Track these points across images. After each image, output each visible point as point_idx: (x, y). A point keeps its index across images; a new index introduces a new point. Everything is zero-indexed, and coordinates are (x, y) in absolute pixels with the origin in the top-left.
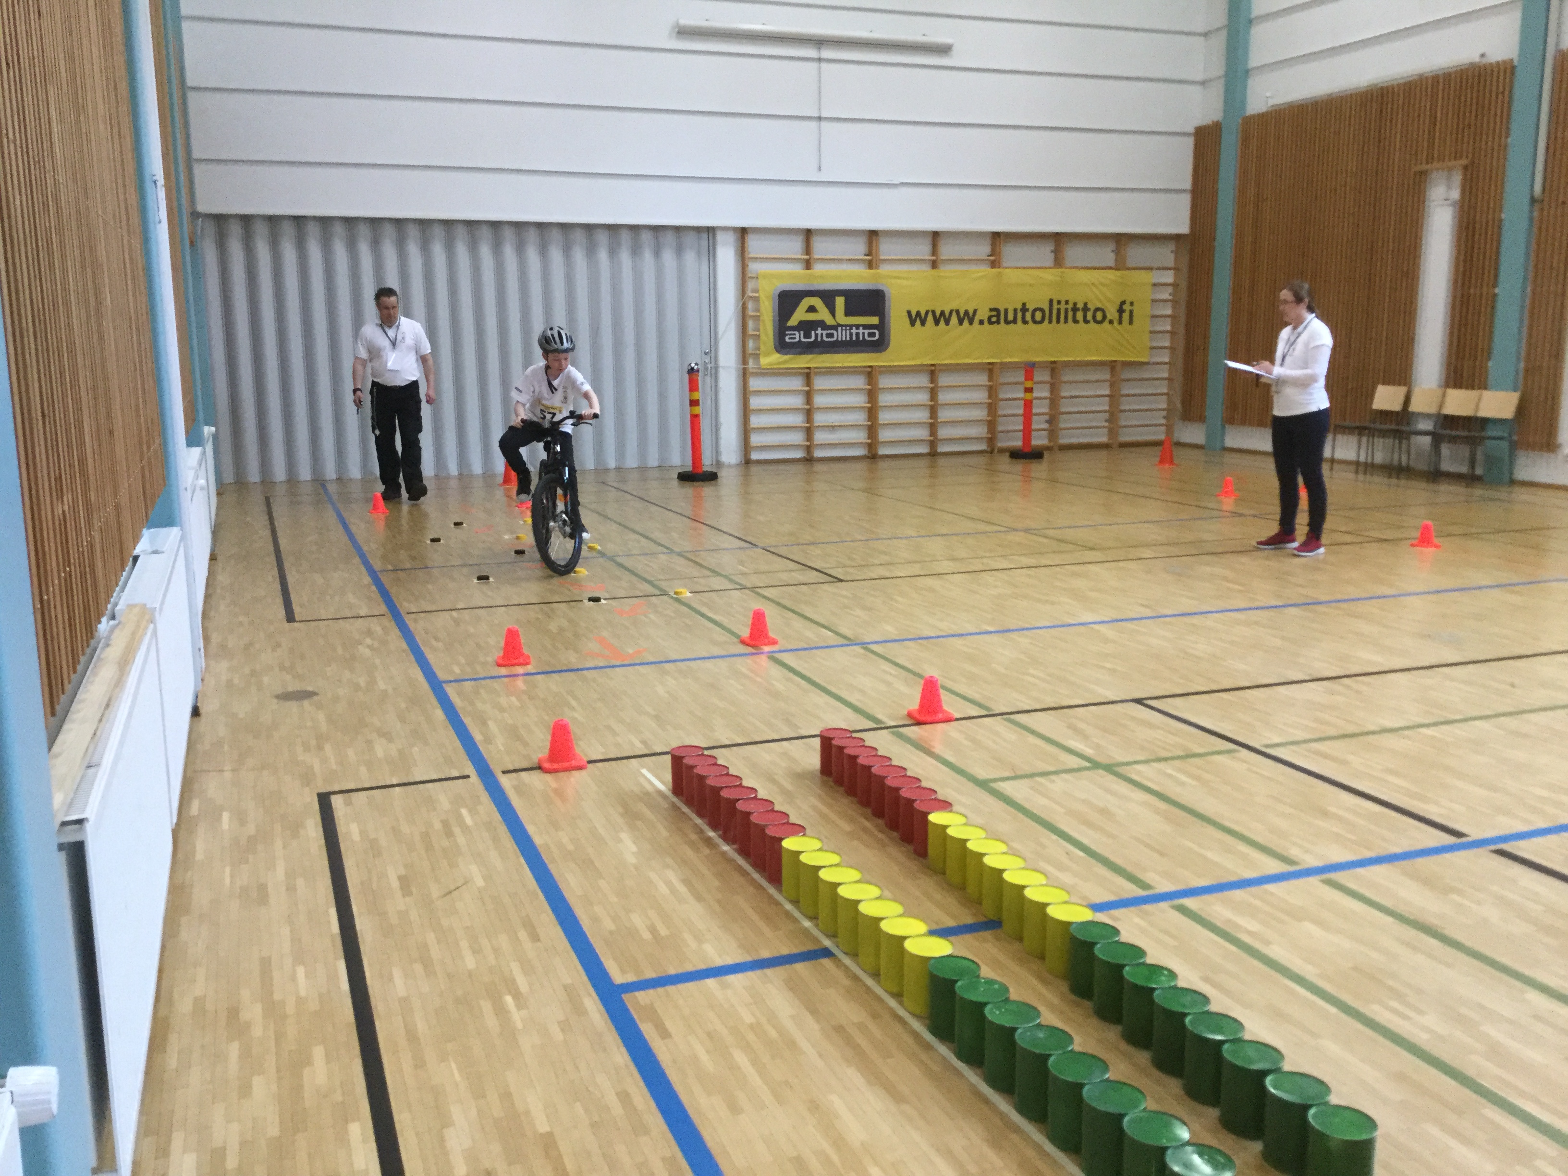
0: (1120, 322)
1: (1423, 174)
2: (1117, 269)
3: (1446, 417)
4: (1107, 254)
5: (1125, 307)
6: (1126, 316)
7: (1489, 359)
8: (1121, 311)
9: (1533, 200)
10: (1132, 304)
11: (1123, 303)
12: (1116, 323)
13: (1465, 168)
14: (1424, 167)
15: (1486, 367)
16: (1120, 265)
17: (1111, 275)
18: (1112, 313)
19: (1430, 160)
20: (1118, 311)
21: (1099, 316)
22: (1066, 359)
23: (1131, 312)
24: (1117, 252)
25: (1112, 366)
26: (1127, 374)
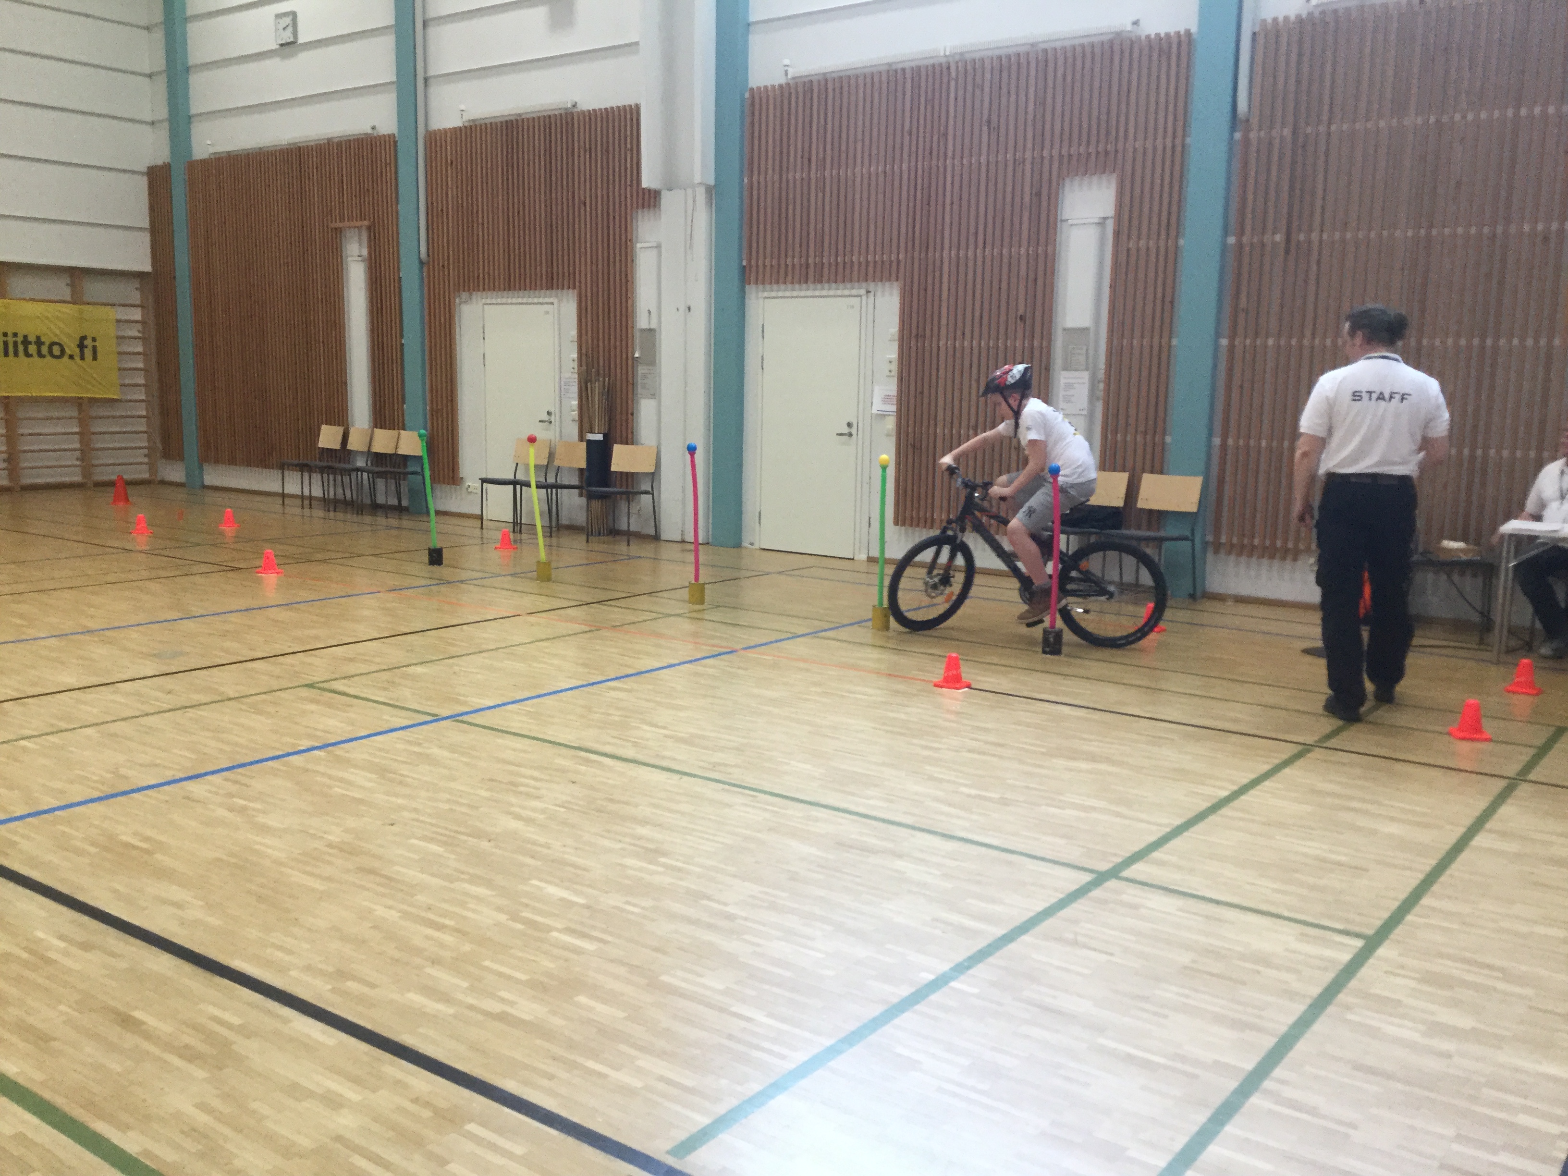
0: (82, 358)
1: (339, 231)
2: (74, 303)
3: (377, 454)
4: (61, 288)
5: (86, 343)
6: (88, 353)
7: (404, 402)
8: (82, 346)
9: (421, 263)
10: (94, 340)
11: (83, 338)
12: (77, 358)
13: (369, 228)
14: (338, 225)
15: (403, 410)
16: (76, 299)
17: (69, 310)
18: (71, 347)
19: (342, 220)
20: (78, 346)
21: (56, 350)
22: (20, 394)
23: (94, 348)
24: (72, 285)
25: (79, 403)
26: (96, 411)
